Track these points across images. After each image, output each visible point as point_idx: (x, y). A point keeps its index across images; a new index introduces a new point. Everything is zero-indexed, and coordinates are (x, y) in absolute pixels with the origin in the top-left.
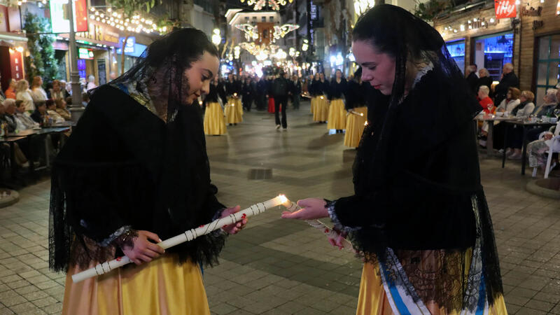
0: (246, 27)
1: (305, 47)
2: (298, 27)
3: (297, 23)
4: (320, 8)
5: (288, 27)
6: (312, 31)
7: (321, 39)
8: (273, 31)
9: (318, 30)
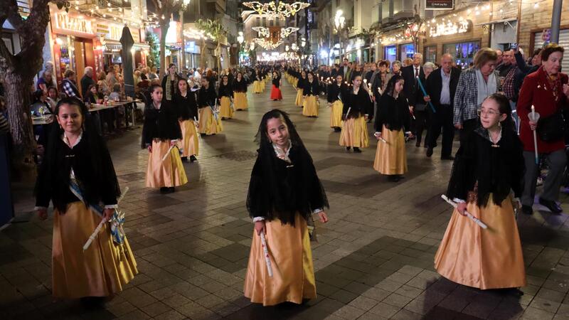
0: (260, 29)
1: (303, 44)
2: (298, 29)
3: (297, 26)
4: (315, 14)
5: (291, 29)
6: (308, 31)
7: (315, 37)
8: (280, 32)
9: (314, 31)
